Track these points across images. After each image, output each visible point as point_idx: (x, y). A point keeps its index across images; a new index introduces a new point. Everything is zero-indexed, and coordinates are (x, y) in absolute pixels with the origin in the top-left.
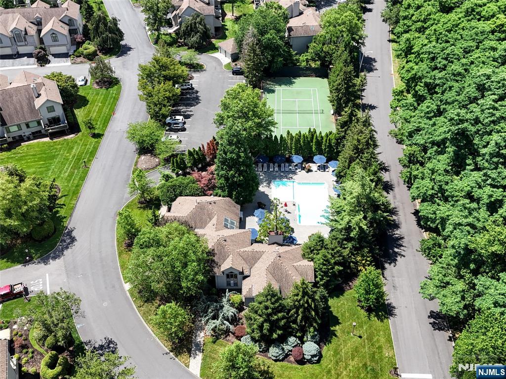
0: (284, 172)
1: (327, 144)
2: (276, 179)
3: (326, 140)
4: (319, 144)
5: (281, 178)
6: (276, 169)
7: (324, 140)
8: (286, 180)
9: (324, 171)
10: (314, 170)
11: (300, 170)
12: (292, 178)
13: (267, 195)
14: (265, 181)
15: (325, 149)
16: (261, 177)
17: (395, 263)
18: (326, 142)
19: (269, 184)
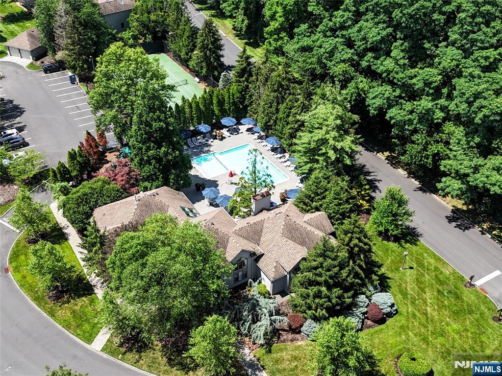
0: (196, 147)
1: (231, 101)
2: (193, 157)
4: (221, 103)
5: (197, 154)
7: (226, 97)
8: (204, 155)
9: (238, 133)
10: (227, 137)
13: (197, 176)
15: (230, 108)
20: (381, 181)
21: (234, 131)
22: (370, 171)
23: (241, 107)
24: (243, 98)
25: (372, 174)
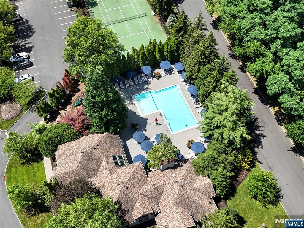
0: (139, 84)
1: (169, 51)
2: (135, 94)
3: (168, 47)
4: (161, 51)
5: (139, 91)
6: (132, 83)
7: (166, 48)
8: (143, 92)
9: (171, 73)
10: (163, 76)
11: (151, 79)
12: (147, 88)
13: (134, 113)
14: (127, 99)
15: (167, 55)
16: (122, 96)
17: (262, 145)
18: (168, 49)
19: (131, 100)
20: (265, 136)
21: (169, 71)
22: (260, 125)
23: (176, 54)
24: (178, 49)
25: (260, 129)
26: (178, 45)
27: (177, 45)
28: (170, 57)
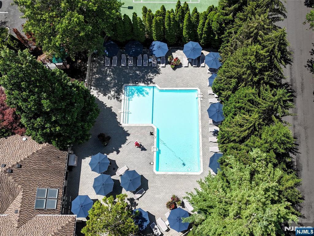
0: (141, 68)
1: (205, 29)
2: (128, 83)
3: (204, 23)
5: (136, 80)
7: (201, 22)
8: (142, 84)
9: (199, 66)
10: (184, 66)
11: (164, 65)
12: (151, 80)
14: (114, 87)
15: (201, 35)
18: (204, 26)
19: (119, 92)
21: (197, 62)
23: (216, 38)
24: (221, 31)
26: (224, 25)
27: (221, 24)
28: (206, 39)
